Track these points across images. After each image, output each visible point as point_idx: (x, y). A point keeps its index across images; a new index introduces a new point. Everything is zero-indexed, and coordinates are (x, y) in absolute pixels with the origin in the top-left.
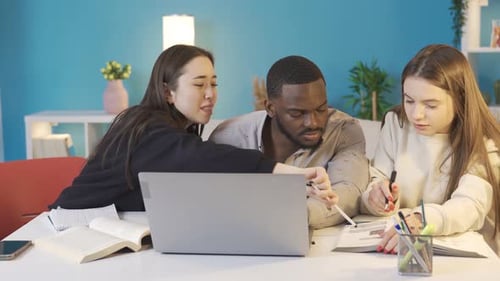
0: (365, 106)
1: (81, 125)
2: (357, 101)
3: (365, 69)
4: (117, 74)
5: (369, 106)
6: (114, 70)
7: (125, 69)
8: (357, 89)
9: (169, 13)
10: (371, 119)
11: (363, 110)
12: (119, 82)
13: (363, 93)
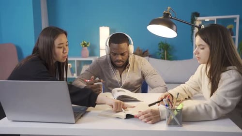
0: (163, 55)
1: (74, 61)
2: (161, 53)
3: (163, 43)
4: (85, 45)
5: (164, 55)
6: (84, 44)
7: (88, 44)
8: (160, 50)
9: (101, 26)
10: (165, 59)
11: (162, 56)
12: (86, 48)
13: (162, 51)
